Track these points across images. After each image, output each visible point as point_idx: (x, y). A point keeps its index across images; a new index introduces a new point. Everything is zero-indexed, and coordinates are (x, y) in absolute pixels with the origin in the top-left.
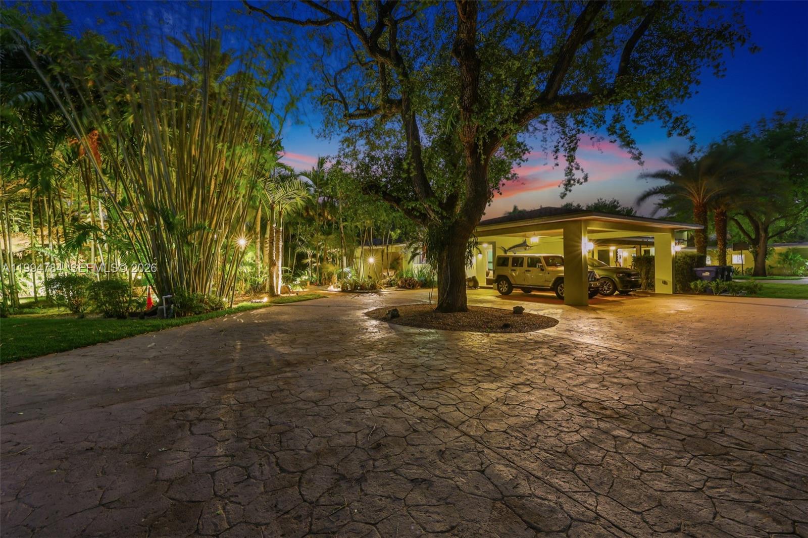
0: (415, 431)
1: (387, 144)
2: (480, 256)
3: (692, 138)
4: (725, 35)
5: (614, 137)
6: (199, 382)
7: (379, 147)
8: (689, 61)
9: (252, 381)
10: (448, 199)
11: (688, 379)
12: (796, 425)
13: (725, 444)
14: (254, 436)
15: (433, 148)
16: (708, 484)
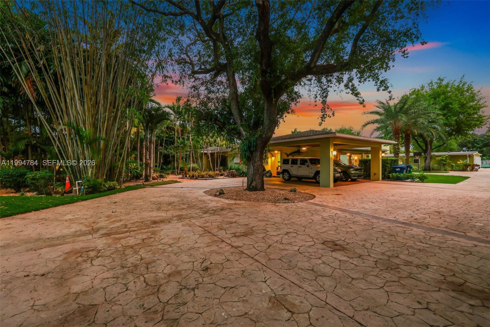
0: (228, 260)
1: (218, 90)
2: (273, 158)
3: (390, 92)
4: (408, 34)
5: (348, 90)
6: (98, 234)
7: (213, 92)
8: (389, 48)
9: (131, 233)
10: (254, 124)
11: (383, 228)
12: (436, 252)
13: (398, 263)
14: (131, 265)
15: (245, 93)
16: (387, 284)
